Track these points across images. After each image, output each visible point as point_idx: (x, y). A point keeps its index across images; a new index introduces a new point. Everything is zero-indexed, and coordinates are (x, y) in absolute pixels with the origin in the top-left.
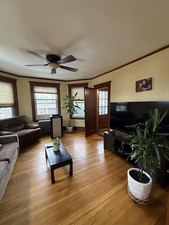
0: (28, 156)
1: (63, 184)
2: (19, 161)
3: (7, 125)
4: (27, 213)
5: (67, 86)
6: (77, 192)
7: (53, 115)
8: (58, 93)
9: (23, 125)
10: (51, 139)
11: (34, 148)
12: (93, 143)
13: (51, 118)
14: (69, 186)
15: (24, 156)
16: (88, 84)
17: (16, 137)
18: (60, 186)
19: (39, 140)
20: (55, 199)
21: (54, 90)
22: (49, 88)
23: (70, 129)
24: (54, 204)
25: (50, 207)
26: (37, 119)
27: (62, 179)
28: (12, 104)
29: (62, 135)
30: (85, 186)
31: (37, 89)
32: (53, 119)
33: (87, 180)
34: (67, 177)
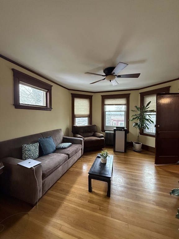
0: (88, 159)
1: (96, 198)
2: (81, 160)
3: (82, 131)
4: (63, 199)
5: (140, 94)
6: (104, 217)
7: (117, 128)
8: (128, 104)
9: (93, 133)
10: (113, 152)
11: (94, 155)
12: (163, 175)
13: (115, 130)
14: (99, 205)
15: (86, 158)
16: (171, 89)
17: (81, 141)
18: (93, 198)
19: (103, 149)
20: (83, 206)
21: (123, 101)
22: (118, 99)
23: (138, 146)
24: (80, 209)
25: (77, 208)
26: (105, 129)
27: (98, 193)
28: (88, 115)
29: (125, 152)
30: (115, 219)
31: (107, 102)
32: (116, 131)
33: (122, 215)
34: (104, 195)
